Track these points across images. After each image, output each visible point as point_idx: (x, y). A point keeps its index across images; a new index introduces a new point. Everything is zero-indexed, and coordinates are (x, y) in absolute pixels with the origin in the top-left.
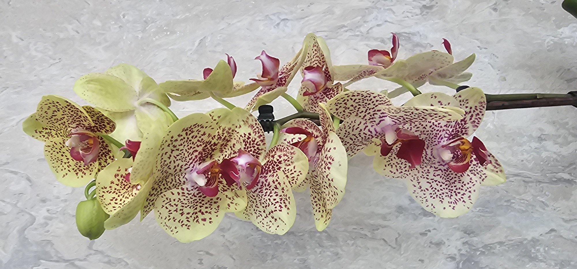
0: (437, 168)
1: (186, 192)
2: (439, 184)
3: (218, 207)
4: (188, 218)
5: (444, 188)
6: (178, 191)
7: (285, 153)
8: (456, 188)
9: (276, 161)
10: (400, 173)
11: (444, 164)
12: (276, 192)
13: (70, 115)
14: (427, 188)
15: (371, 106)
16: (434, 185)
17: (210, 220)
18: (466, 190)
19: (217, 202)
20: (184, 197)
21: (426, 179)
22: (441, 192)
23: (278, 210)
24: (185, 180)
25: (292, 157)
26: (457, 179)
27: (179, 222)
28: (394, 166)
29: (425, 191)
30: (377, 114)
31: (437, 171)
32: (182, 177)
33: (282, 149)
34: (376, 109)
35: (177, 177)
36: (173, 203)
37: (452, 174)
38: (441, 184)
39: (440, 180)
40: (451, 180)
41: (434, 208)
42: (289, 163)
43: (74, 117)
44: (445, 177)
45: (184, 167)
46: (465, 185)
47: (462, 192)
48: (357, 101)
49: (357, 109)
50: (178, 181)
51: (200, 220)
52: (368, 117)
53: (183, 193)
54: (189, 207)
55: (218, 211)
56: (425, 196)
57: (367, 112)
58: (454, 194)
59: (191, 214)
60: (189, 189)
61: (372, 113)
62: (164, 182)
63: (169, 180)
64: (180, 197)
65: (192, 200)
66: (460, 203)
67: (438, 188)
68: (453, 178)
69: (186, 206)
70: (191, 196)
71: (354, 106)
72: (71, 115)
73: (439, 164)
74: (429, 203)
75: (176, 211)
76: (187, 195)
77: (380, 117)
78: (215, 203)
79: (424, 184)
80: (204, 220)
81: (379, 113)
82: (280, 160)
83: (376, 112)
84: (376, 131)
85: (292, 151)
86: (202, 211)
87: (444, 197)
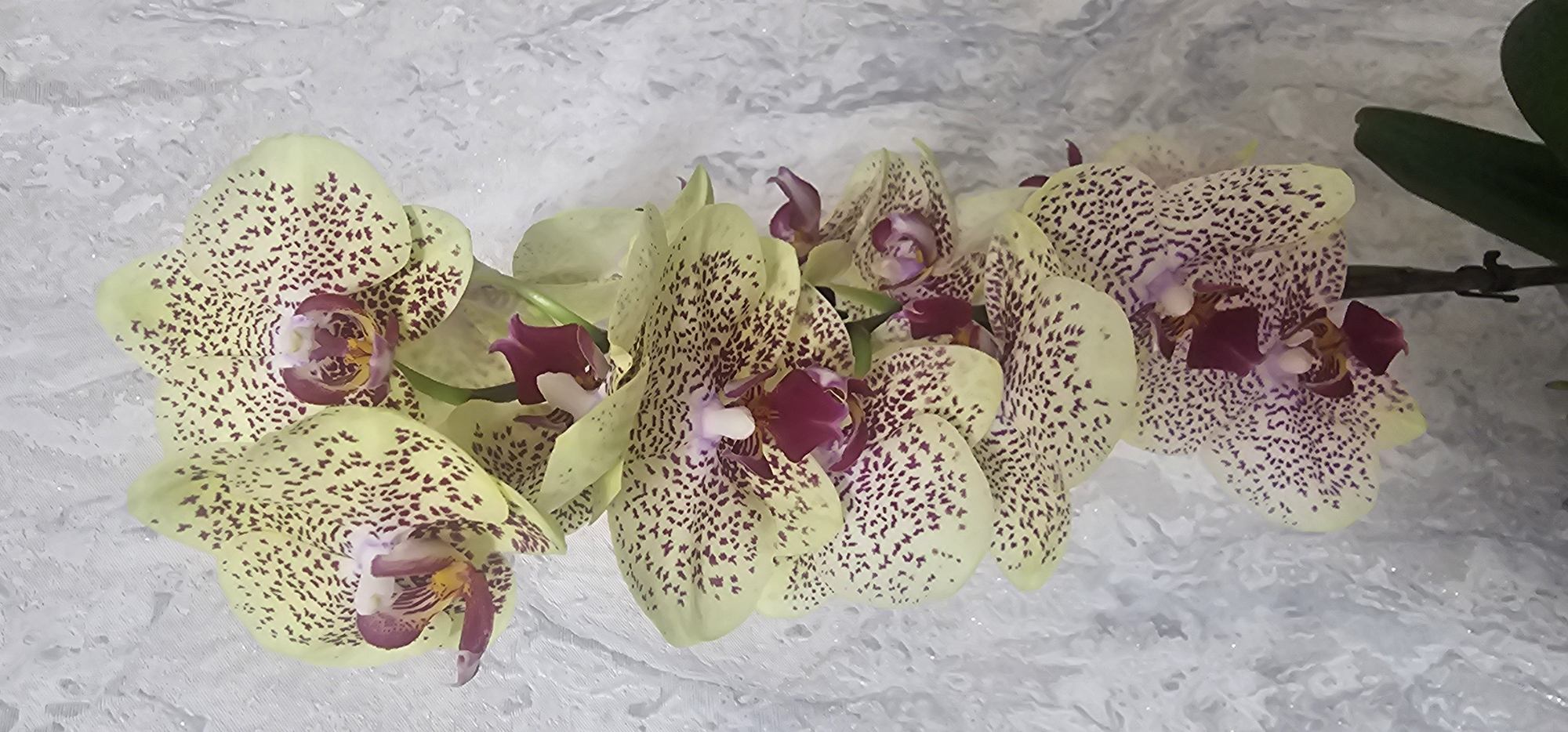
0: (1274, 405)
1: (685, 468)
2: (1288, 448)
3: (754, 541)
4: (683, 565)
5: (1301, 457)
7: (919, 369)
8: (1325, 454)
9: (897, 396)
10: (1180, 439)
11: (1287, 392)
12: (911, 479)
13: (305, 247)
14: (1259, 463)
15: (1121, 222)
16: (1275, 451)
17: (735, 584)
18: (1351, 457)
19: (752, 525)
20: (679, 487)
21: (1250, 439)
22: (1295, 467)
23: (926, 529)
24: (685, 425)
25: (944, 376)
26: (1323, 430)
27: (658, 573)
29: (1255, 472)
30: (1134, 243)
31: (1275, 413)
32: (678, 416)
33: (908, 363)
34: (1134, 228)
36: (651, 500)
37: (1310, 418)
38: (1293, 446)
39: (1288, 435)
40: (1311, 433)
41: (1289, 511)
42: (938, 391)
43: (315, 255)
44: (1297, 428)
46: (1344, 443)
47: (1344, 462)
48: (1086, 211)
49: (1084, 234)
50: (667, 429)
51: (706, 583)
52: (1113, 254)
53: (677, 472)
54: (688, 523)
55: (753, 555)
56: (1259, 485)
57: (1111, 243)
58: (1325, 470)
60: (694, 460)
61: (1122, 245)
64: (668, 483)
65: (697, 499)
66: (1346, 491)
67: (1288, 457)
68: (1314, 429)
69: (681, 517)
70: (695, 483)
71: (1079, 227)
72: (311, 247)
73: (1277, 394)
74: (1274, 502)
75: (654, 531)
76: (686, 480)
77: (1144, 252)
78: (747, 526)
79: (1251, 456)
80: (717, 582)
81: (1140, 240)
82: (908, 390)
83: (1133, 238)
84: (1133, 294)
85: (942, 359)
86: (712, 551)
87: (1307, 479)
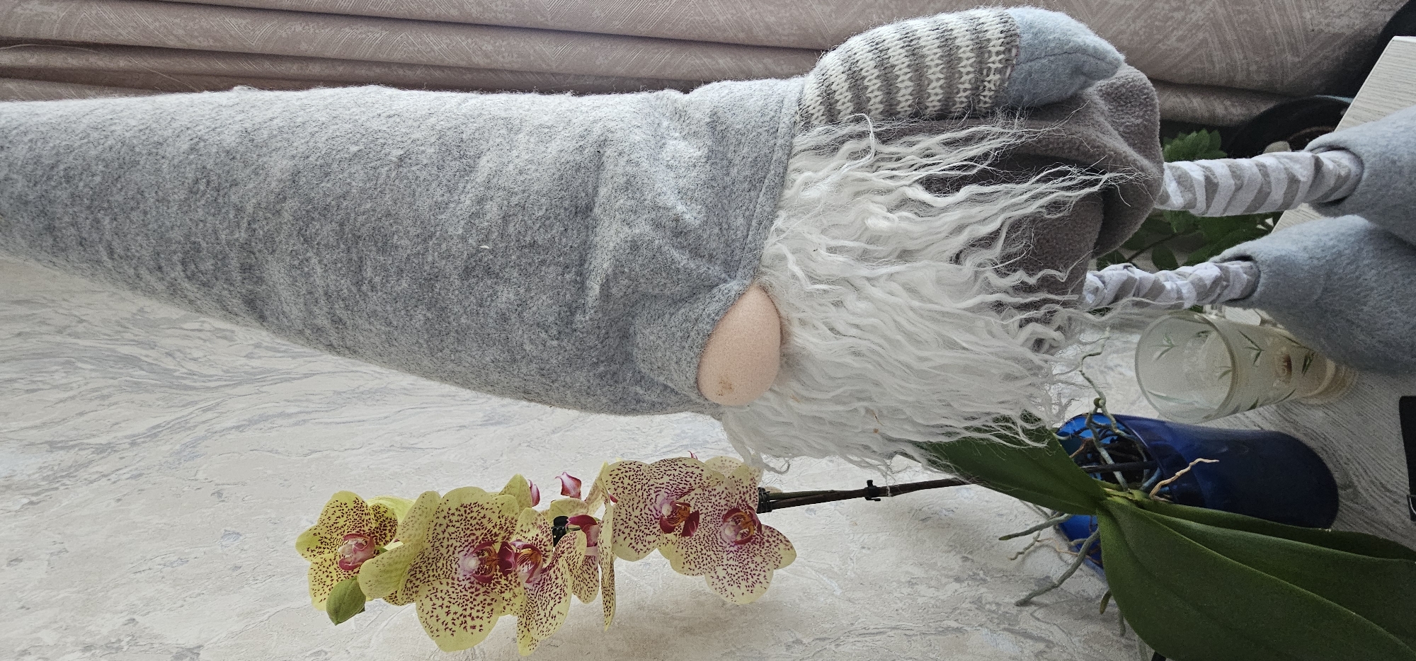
0: (729, 551)
1: (456, 582)
2: (734, 568)
3: (492, 610)
4: (455, 620)
5: (739, 572)
6: (447, 580)
8: (750, 569)
10: (699, 568)
11: (734, 545)
14: (724, 576)
15: (645, 481)
16: (729, 571)
17: (481, 628)
18: (762, 571)
20: (453, 589)
21: (721, 566)
22: (737, 576)
24: (457, 566)
26: (749, 560)
27: (443, 623)
28: (692, 562)
29: (722, 580)
31: (729, 554)
32: (454, 562)
34: (650, 483)
35: (449, 563)
36: (440, 594)
37: (743, 555)
38: (736, 567)
39: (734, 563)
40: (743, 561)
41: (732, 596)
44: (738, 559)
45: (458, 549)
46: (760, 565)
47: (757, 573)
48: (631, 478)
50: (449, 567)
51: (468, 627)
52: (645, 494)
53: (453, 584)
54: (457, 603)
55: (491, 616)
56: (723, 585)
57: (643, 489)
58: (749, 577)
59: (458, 615)
60: (460, 579)
61: (647, 490)
62: (434, 567)
63: (440, 564)
64: (449, 587)
65: (462, 594)
66: (757, 585)
67: (734, 572)
68: (745, 559)
69: (454, 601)
70: (461, 588)
71: (631, 484)
72: (354, 518)
74: (728, 593)
75: (441, 606)
76: (457, 587)
77: (656, 492)
78: (489, 604)
79: (721, 573)
80: (473, 627)
84: (655, 508)
86: (472, 614)
87: (741, 581)
